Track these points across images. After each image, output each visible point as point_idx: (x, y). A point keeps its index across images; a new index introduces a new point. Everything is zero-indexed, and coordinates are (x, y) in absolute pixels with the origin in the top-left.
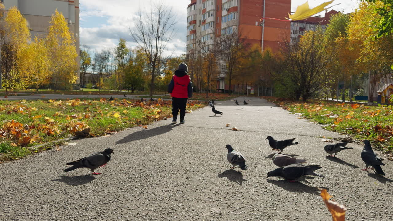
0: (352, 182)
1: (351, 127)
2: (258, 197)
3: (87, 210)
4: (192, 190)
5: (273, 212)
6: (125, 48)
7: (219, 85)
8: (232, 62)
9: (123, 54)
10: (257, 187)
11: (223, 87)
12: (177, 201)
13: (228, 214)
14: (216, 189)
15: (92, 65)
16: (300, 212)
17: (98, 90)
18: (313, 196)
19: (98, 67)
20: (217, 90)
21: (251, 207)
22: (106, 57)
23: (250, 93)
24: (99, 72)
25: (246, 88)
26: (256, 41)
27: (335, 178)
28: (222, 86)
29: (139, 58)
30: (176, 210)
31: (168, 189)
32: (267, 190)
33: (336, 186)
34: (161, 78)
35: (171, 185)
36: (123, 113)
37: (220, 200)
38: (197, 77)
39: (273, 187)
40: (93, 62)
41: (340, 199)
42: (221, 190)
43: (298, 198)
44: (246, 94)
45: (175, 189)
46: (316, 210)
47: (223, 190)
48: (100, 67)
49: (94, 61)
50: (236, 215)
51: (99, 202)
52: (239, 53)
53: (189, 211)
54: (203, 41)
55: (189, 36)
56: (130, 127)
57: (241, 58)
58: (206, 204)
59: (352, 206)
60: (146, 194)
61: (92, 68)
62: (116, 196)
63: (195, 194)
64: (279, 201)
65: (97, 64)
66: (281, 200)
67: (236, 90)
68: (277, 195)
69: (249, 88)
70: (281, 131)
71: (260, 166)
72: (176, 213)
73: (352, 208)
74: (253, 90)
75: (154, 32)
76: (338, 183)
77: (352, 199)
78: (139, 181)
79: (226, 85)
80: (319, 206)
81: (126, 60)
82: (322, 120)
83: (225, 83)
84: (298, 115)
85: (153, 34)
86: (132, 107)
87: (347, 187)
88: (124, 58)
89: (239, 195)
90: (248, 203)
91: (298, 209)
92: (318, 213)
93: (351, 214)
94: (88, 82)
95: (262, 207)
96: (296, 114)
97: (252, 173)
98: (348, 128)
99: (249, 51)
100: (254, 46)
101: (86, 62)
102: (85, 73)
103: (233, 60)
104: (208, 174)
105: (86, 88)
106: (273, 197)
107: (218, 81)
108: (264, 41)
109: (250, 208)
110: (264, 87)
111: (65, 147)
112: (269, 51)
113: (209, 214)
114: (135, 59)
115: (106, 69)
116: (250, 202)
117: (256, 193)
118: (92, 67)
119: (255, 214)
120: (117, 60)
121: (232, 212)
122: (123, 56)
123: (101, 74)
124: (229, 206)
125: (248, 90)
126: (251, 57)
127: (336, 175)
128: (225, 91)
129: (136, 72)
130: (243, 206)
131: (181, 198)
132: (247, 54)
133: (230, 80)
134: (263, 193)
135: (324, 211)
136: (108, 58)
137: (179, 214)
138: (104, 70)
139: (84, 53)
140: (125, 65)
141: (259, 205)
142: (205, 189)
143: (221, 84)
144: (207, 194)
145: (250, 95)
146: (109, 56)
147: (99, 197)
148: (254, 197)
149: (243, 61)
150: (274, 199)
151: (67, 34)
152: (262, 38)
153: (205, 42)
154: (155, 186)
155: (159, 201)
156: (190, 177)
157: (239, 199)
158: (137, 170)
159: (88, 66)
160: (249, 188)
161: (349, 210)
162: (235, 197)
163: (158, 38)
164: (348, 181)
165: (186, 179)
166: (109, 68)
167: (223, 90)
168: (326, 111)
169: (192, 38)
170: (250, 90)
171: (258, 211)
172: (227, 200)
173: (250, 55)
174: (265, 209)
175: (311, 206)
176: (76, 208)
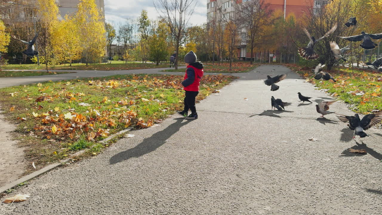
0: (378, 179)
1: (377, 110)
2: (299, 195)
3: (172, 207)
4: (245, 189)
5: (313, 210)
6: (147, 19)
7: (240, 53)
8: (254, 30)
9: (146, 25)
10: (297, 184)
11: (245, 55)
12: (236, 199)
13: (279, 212)
14: (264, 186)
15: (117, 37)
16: (335, 210)
17: (125, 62)
18: (344, 194)
19: (123, 39)
20: (238, 59)
21: (295, 205)
22: (130, 29)
23: (272, 60)
24: (124, 43)
25: (268, 56)
26: (278, 6)
27: (363, 174)
28: (243, 54)
29: (160, 29)
30: (237, 208)
31: (225, 187)
32: (305, 187)
33: (364, 182)
34: (182, 48)
35: (226, 182)
36: (161, 97)
37: (269, 198)
38: (219, 47)
39: (310, 184)
40: (117, 34)
41: (368, 197)
42: (268, 188)
43: (332, 195)
44: (268, 61)
45: (231, 186)
46: (348, 208)
47: (270, 188)
48: (125, 39)
49: (119, 33)
50: (284, 213)
51: (178, 199)
52: (262, 21)
53: (248, 209)
54: (224, 8)
55: (209, 3)
56: (172, 114)
57: (263, 25)
58: (259, 202)
59: (378, 204)
60: (210, 192)
61: (117, 41)
62: (188, 193)
63: (248, 192)
64: (317, 199)
65: (122, 36)
66: (318, 198)
67: (258, 58)
68: (314, 193)
69: (271, 55)
70: (310, 116)
71: (296, 160)
72: (238, 211)
73: (378, 206)
74: (275, 58)
75: (178, 6)
76: (366, 180)
77: (378, 197)
78: (200, 178)
79: (247, 53)
80: (351, 204)
81: (149, 31)
82: (348, 100)
83: (246, 51)
84: (324, 91)
85: (177, 8)
86: (164, 87)
87: (374, 184)
88: (147, 29)
89: (284, 193)
90: (292, 201)
91: (333, 207)
92: (350, 211)
93: (377, 213)
94: (115, 54)
95: (304, 205)
96: (322, 91)
97: (291, 169)
98: (374, 110)
99: (272, 18)
100: (277, 13)
101: (111, 35)
102: (111, 45)
103: (255, 28)
104: (254, 171)
105: (113, 60)
106: (311, 194)
107: (239, 48)
108: (286, 5)
109: (294, 207)
110: (287, 54)
111: (127, 140)
112: (293, 17)
113: (264, 212)
114: (157, 30)
115: (130, 41)
116: (294, 199)
117: (297, 191)
118: (118, 39)
119: (299, 212)
120: (140, 31)
121: (281, 211)
122: (145, 27)
123: (126, 46)
124: (278, 204)
125: (270, 58)
126: (274, 24)
127: (364, 170)
128: (246, 59)
129: (160, 45)
130: (288, 204)
131: (238, 196)
132: (269, 21)
133: (252, 49)
134: (303, 191)
135: (354, 209)
136: (131, 29)
137: (241, 212)
138: (128, 42)
139: (109, 25)
140: (147, 36)
141: (301, 203)
142: (254, 186)
143: (242, 52)
144: (257, 192)
145: (273, 63)
146: (132, 27)
147: (176, 195)
148: (297, 195)
149: (265, 28)
150: (312, 197)
151: (94, 10)
152: (284, 3)
153: (225, 9)
154: (214, 183)
155: (221, 198)
156: (239, 174)
157: (285, 198)
158: (195, 167)
159: (113, 38)
160: (291, 185)
161: (376, 209)
162: (281, 195)
163: (181, 12)
164: (375, 177)
165: (236, 176)
166: (134, 39)
167: (244, 58)
168: (352, 85)
169: (213, 6)
170: (272, 58)
171: (301, 210)
172: (275, 198)
173: (272, 22)
174: (306, 207)
175: (343, 204)
176: (164, 205)
